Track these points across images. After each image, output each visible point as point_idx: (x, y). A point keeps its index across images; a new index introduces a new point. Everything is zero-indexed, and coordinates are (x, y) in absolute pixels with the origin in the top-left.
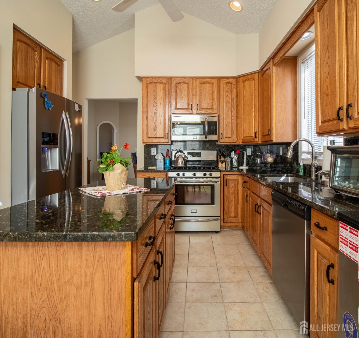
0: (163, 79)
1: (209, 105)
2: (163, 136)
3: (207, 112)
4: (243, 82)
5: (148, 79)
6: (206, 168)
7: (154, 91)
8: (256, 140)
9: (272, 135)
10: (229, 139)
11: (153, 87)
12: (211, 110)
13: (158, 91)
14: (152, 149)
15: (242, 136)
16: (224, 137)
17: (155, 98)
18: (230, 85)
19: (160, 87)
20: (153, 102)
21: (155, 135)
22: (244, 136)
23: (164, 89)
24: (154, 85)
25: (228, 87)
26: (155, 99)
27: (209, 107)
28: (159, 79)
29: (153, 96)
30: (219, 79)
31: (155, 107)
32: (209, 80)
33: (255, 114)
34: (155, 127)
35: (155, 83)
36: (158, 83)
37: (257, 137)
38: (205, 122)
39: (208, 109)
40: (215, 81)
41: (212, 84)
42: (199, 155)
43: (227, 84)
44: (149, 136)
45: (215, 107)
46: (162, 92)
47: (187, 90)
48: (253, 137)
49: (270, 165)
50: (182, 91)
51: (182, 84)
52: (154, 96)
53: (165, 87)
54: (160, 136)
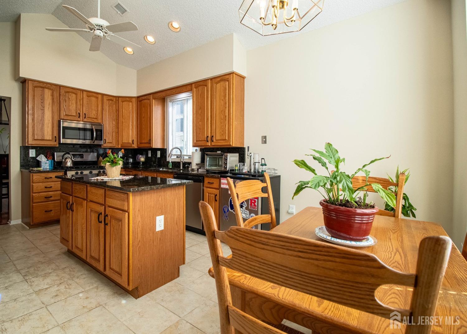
0: (52, 86)
1: (94, 115)
2: (51, 139)
3: (93, 121)
4: (123, 102)
5: (35, 83)
6: (93, 167)
7: (41, 95)
8: (133, 146)
9: (152, 143)
10: (110, 144)
11: (40, 92)
12: (96, 120)
13: (46, 97)
14: (30, 150)
15: (121, 142)
16: (107, 142)
17: (42, 101)
18: (111, 101)
19: (48, 93)
20: (40, 105)
21: (42, 137)
22: (123, 142)
23: (52, 95)
24: (41, 89)
25: (110, 103)
26: (42, 103)
27: (94, 117)
28: (47, 85)
29: (40, 100)
30: (103, 95)
31: (42, 110)
32: (94, 95)
33: (132, 127)
34: (42, 129)
35: (41, 87)
36: (46, 88)
37: (134, 144)
38: (93, 129)
39: (93, 118)
40: (100, 96)
41: (97, 98)
42: (82, 156)
43: (109, 101)
44: (36, 138)
45: (100, 117)
46: (50, 97)
47: (75, 99)
48: (130, 143)
49: (142, 163)
50: (70, 99)
51: (70, 94)
52: (42, 100)
53: (53, 93)
54: (48, 139)
